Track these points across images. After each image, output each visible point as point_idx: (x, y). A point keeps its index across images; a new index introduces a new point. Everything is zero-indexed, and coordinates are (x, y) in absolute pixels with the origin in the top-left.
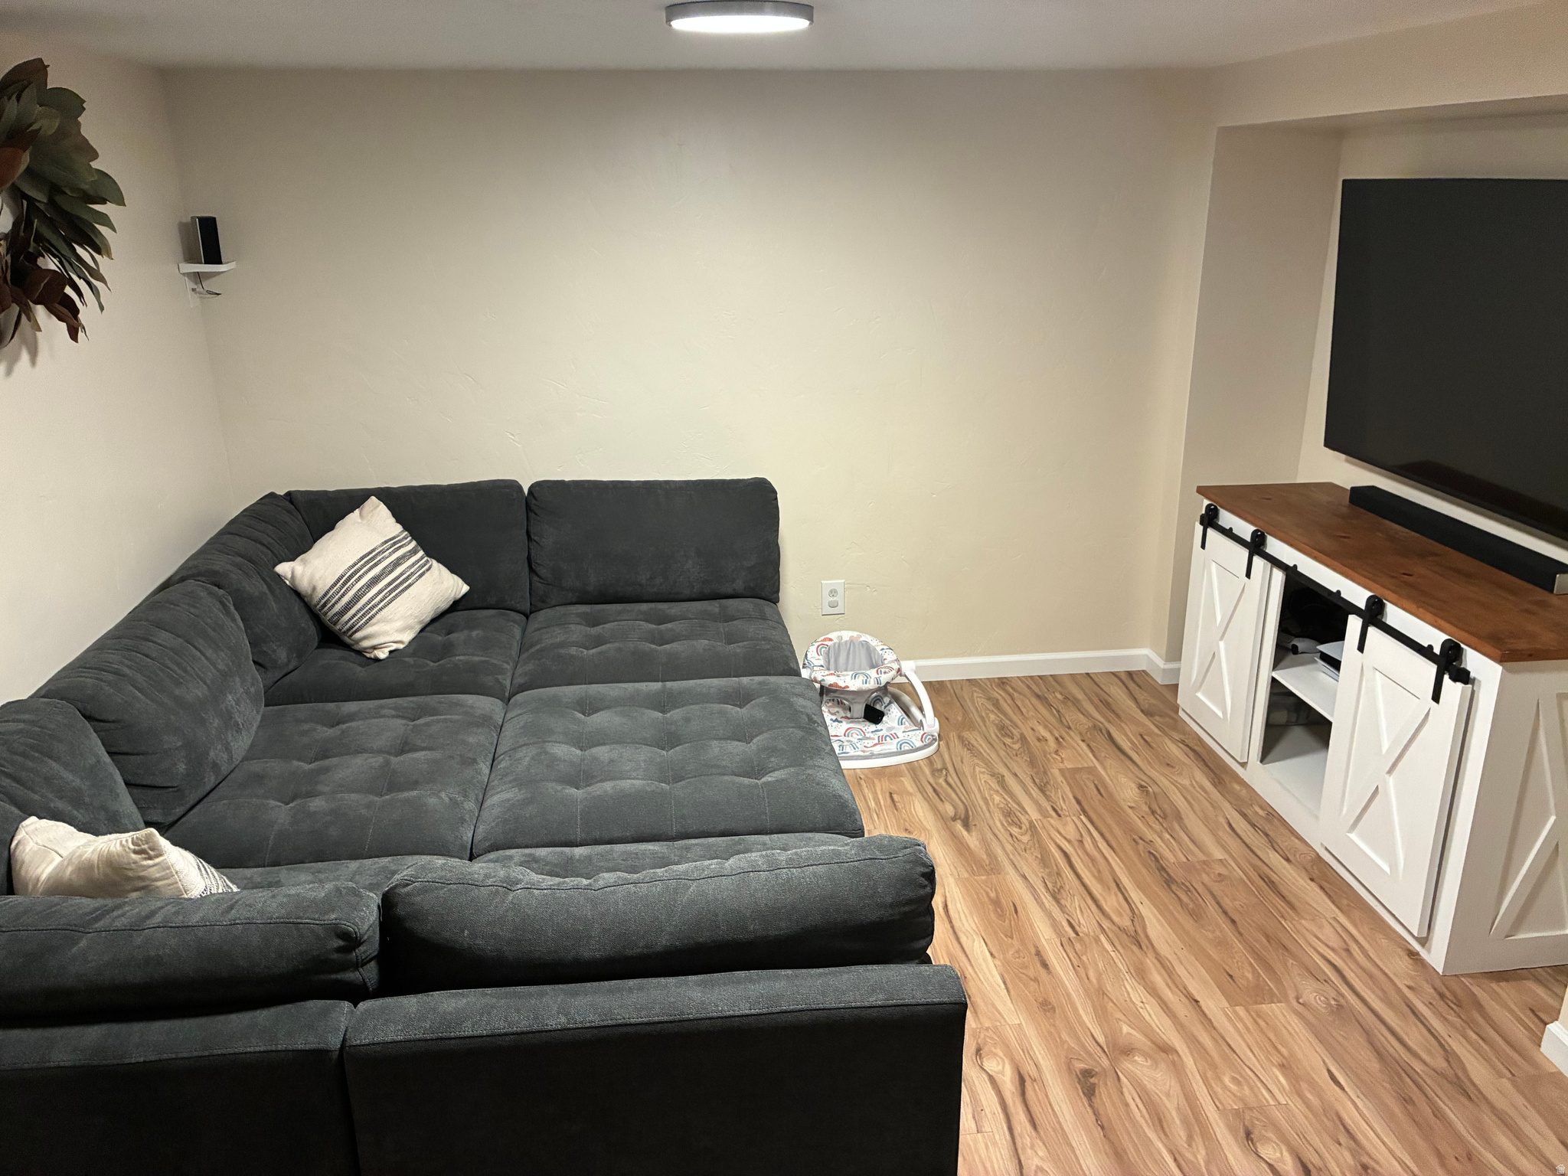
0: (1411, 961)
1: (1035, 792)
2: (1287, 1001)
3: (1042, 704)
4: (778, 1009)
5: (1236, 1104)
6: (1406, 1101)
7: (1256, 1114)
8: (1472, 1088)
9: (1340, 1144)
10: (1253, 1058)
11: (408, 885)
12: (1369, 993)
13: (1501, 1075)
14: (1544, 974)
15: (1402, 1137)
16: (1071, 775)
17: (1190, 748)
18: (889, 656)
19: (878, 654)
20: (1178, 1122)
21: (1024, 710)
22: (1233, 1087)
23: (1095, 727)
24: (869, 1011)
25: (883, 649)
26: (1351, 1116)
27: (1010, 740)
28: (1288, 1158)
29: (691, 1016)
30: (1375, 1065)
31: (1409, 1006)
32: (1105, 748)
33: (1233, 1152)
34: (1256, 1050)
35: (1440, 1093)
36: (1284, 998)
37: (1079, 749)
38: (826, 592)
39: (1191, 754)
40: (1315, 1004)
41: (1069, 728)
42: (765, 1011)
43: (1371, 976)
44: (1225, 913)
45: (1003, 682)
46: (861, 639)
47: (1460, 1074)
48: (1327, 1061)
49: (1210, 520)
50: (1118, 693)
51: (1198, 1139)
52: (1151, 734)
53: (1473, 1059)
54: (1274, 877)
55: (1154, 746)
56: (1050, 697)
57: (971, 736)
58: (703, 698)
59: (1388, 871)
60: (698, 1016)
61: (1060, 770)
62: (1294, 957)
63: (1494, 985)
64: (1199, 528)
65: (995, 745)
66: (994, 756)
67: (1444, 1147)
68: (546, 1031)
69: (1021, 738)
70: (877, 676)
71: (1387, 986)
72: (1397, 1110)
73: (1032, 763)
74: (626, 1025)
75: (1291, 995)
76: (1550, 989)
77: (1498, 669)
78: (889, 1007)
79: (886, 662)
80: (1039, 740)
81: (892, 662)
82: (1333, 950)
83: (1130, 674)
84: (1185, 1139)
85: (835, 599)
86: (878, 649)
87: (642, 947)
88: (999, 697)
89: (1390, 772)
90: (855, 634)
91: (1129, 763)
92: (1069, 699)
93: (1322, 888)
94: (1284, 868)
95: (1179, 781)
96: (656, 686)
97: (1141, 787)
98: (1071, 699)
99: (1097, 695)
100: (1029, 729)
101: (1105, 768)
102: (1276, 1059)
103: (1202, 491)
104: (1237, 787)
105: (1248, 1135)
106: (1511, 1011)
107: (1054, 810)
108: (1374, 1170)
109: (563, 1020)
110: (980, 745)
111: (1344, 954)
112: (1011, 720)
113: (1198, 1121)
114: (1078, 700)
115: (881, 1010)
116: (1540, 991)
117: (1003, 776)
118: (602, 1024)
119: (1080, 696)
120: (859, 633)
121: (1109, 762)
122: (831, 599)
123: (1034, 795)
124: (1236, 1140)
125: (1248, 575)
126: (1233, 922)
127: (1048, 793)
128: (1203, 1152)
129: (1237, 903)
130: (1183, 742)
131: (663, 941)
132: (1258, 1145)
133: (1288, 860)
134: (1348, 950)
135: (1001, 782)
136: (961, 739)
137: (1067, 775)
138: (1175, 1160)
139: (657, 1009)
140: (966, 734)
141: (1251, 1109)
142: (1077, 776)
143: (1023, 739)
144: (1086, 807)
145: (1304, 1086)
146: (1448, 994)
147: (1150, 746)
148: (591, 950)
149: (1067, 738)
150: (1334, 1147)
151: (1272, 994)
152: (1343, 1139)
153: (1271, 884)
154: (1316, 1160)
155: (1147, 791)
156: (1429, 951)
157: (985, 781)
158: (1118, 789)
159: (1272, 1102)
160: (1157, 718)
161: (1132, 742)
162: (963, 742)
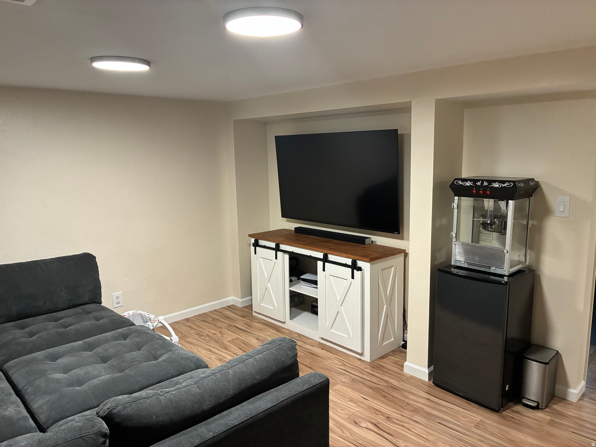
0: (360, 361)
1: (224, 350)
2: (339, 383)
3: (206, 323)
4: (280, 401)
5: (347, 416)
6: (385, 397)
7: (353, 416)
8: (396, 387)
9: (378, 414)
10: (342, 402)
11: (116, 408)
12: (356, 373)
13: (400, 382)
14: (391, 353)
15: (389, 406)
16: (232, 341)
17: (263, 323)
18: (152, 316)
19: (147, 316)
20: (335, 428)
21: (202, 327)
22: (343, 412)
23: (229, 325)
24: (305, 392)
25: (148, 314)
26: (375, 406)
27: (204, 337)
28: (369, 424)
29: (255, 414)
30: (371, 391)
31: (368, 373)
32: (237, 331)
33: (355, 429)
34: (341, 399)
35: (390, 391)
36: (338, 383)
37: (229, 333)
38: (114, 298)
39: (265, 325)
40: (345, 381)
41: (221, 328)
42: (276, 403)
43: (354, 369)
44: (306, 366)
45: (187, 320)
46: (138, 313)
47: (391, 385)
48: (360, 395)
49: (256, 244)
50: (228, 313)
51: (344, 430)
52: (248, 322)
53: (391, 380)
54: (313, 352)
55: (252, 326)
56: (207, 320)
57: (189, 340)
58: (107, 341)
59: (347, 337)
60: (257, 413)
61: (227, 341)
62: (332, 371)
63: (382, 360)
64: (252, 248)
65: (199, 340)
66: (201, 343)
67: (401, 404)
68: (207, 441)
69: (207, 335)
70: (152, 324)
71: (359, 370)
72: (383, 399)
73: (217, 342)
74: (235, 426)
75: (339, 381)
76: (394, 357)
77: (368, 265)
78: (310, 388)
79: (152, 319)
80: (213, 334)
81: (154, 318)
82: (340, 365)
83: (228, 306)
84: (341, 432)
85: (118, 300)
86: (146, 315)
87: (224, 398)
88: (190, 325)
89: (341, 305)
90: (134, 311)
91: (247, 333)
92: (214, 319)
93: (326, 350)
94: (313, 348)
95: (267, 333)
96: (80, 342)
97: (256, 339)
98: (215, 319)
99: (223, 316)
100: (208, 332)
101: (241, 337)
102: (347, 400)
103: (251, 236)
104: (284, 330)
105: (355, 422)
106: (390, 365)
107: (234, 354)
108: (390, 417)
109: (211, 434)
110: (194, 341)
111: (343, 365)
112: (199, 331)
113: (341, 425)
114: (218, 319)
115: (309, 390)
116: (393, 358)
117: (210, 349)
118: (226, 429)
119: (217, 317)
120: (136, 311)
121: (241, 334)
122: (117, 300)
123: (225, 351)
124: (353, 425)
125: (276, 258)
126: (310, 368)
127: (229, 349)
128: (348, 433)
129: (308, 362)
130: (260, 322)
131: (231, 392)
132: (359, 424)
133: (312, 346)
134: (344, 364)
135: (210, 351)
136: (186, 341)
137: (231, 342)
138: (343, 438)
139: (242, 417)
140: (187, 339)
141: (351, 415)
142: (234, 341)
143: (208, 335)
144: (244, 350)
145: (359, 404)
146: (374, 366)
147: (250, 326)
148: (207, 405)
149: (222, 331)
150: (377, 416)
151: (334, 383)
152: (378, 413)
153: (313, 354)
154: (376, 421)
155: (260, 340)
156: (364, 357)
157: (205, 352)
158: (250, 341)
159: (355, 411)
160: (247, 317)
161: (244, 327)
162: (187, 342)
